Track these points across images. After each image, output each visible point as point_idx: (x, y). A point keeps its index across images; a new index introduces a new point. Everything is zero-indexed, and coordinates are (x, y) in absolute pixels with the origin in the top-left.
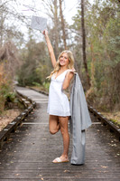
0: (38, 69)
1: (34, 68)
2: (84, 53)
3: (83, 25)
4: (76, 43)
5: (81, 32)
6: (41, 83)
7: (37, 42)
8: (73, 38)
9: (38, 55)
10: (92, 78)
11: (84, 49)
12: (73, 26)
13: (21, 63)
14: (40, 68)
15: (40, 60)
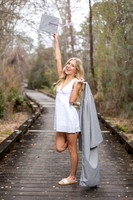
0: (46, 73)
1: (43, 73)
2: (92, 58)
3: (91, 31)
4: (83, 48)
5: (88, 38)
6: (49, 87)
7: (46, 47)
8: (80, 44)
9: (47, 59)
10: (99, 83)
11: (91, 55)
12: (80, 33)
13: (30, 67)
14: (48, 73)
15: (49, 65)
